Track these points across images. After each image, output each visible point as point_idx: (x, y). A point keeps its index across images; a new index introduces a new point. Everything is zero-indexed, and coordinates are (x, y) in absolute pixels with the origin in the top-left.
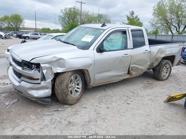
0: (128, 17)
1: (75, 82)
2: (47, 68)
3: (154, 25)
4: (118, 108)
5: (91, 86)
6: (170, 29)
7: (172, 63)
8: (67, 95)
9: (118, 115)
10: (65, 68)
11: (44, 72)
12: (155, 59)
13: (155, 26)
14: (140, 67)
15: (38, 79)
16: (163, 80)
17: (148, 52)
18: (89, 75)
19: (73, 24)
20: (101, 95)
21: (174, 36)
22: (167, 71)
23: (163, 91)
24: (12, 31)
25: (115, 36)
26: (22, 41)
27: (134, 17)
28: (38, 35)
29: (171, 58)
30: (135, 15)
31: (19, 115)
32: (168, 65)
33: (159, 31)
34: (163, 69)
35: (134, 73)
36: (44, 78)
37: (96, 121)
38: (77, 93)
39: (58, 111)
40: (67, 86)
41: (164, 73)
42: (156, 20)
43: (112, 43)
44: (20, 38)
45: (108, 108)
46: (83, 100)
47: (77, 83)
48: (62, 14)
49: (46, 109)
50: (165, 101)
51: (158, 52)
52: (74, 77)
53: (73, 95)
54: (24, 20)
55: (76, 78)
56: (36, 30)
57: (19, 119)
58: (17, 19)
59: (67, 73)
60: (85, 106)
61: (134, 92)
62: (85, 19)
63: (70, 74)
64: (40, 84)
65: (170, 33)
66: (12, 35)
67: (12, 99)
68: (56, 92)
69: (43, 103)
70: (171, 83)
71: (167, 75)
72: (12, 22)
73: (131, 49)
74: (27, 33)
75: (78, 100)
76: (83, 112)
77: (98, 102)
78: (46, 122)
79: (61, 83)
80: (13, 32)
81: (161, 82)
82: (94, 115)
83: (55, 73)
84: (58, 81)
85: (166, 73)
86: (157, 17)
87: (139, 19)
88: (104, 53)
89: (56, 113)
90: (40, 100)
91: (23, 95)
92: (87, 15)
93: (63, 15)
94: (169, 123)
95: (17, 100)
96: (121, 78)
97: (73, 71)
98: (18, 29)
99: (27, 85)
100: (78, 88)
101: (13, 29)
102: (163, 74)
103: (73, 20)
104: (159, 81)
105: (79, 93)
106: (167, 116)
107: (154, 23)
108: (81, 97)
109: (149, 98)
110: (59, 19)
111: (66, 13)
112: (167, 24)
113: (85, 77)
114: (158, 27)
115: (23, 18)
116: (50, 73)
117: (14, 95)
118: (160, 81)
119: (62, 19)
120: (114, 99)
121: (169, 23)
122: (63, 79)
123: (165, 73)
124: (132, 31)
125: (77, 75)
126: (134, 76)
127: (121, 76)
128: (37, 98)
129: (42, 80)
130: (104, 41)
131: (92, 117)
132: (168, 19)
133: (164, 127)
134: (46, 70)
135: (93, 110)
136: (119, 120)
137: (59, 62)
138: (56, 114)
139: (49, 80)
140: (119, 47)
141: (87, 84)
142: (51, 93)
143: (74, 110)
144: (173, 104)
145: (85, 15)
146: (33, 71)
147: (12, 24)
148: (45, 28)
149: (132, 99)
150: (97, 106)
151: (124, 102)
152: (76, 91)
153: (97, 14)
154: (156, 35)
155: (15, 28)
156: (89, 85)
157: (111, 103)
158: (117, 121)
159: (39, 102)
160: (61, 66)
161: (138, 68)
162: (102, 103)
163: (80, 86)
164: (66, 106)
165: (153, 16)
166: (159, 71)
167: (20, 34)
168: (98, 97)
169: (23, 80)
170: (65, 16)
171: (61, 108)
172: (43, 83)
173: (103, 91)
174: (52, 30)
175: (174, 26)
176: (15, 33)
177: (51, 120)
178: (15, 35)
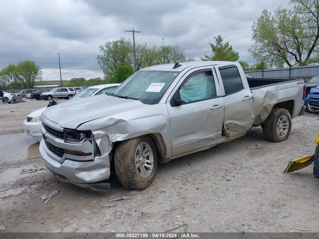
0: (212, 46)
1: (144, 155)
2: (102, 137)
3: (257, 54)
4: (214, 188)
5: (168, 158)
6: (285, 59)
7: (291, 112)
8: (133, 174)
9: (214, 197)
10: (128, 134)
11: (98, 142)
12: (262, 108)
13: (259, 56)
14: (240, 123)
15: (90, 154)
16: (279, 141)
17: (250, 99)
18: (163, 141)
19: (123, 67)
20: (184, 172)
21: (293, 69)
22: (284, 126)
23: (282, 157)
24: (22, 89)
25: (197, 79)
26: (50, 102)
27: (223, 45)
28: (67, 90)
29: (288, 105)
30: (224, 42)
31: (66, 210)
32: (284, 116)
33: (267, 64)
34: (278, 123)
35: (231, 134)
36: (98, 152)
37: (183, 208)
38: (148, 171)
39: (123, 201)
40: (133, 160)
41: (280, 130)
42: (259, 46)
43: (192, 90)
44: (38, 99)
45: (197, 189)
46: (158, 182)
47: (146, 156)
48: (102, 53)
49: (104, 199)
50: (285, 171)
51: (265, 97)
52: (140, 146)
53: (142, 175)
54: (40, 69)
55: (144, 148)
56: (61, 83)
57: (66, 217)
58: (30, 68)
59: (130, 141)
60: (161, 189)
61: (235, 162)
62: (141, 57)
63: (135, 142)
64: (93, 160)
65: (286, 66)
66: (24, 96)
67: (50, 191)
68: (117, 171)
69: (100, 190)
70: (293, 145)
71: (286, 132)
72: (22, 75)
73: (223, 97)
74: (48, 89)
75: (150, 182)
76: (160, 198)
77: (181, 183)
78: (108, 217)
79: (124, 157)
80: (26, 90)
81: (278, 144)
82: (178, 201)
83: (113, 143)
84: (118, 154)
85: (284, 129)
86: (260, 41)
87: (231, 48)
88: (183, 106)
89: (120, 203)
90: (94, 187)
91: (67, 181)
92: (144, 50)
93: (104, 55)
94: (293, 200)
95: (57, 191)
96: (213, 143)
97: (139, 137)
98: (33, 86)
99: (73, 164)
100: (148, 163)
101: (23, 86)
102: (278, 131)
103: (122, 61)
104: (274, 144)
105: (151, 171)
106: (289, 192)
107: (257, 52)
108: (154, 177)
109: (260, 168)
110: (99, 62)
111: (109, 51)
112: (279, 51)
113: (158, 145)
114: (265, 57)
115: (39, 67)
116: (107, 144)
117: (51, 184)
118: (276, 142)
119: (103, 61)
120: (205, 176)
121: (282, 49)
122: (126, 151)
123: (282, 130)
124: (220, 69)
125: (145, 143)
126: (233, 138)
127: (211, 139)
128: (90, 183)
129: (95, 155)
130: (180, 88)
131: (175, 204)
132: (279, 42)
133: (285, 207)
134: (100, 140)
135: (175, 193)
136: (217, 203)
137: (118, 125)
138: (120, 205)
139: (106, 154)
140: (204, 95)
141: (161, 156)
142: (109, 173)
143: (147, 196)
144: (298, 174)
145: (142, 51)
146: (81, 142)
147: (22, 77)
148: (76, 79)
149: (234, 173)
150: (181, 188)
151: (222, 178)
152: (147, 169)
153: (161, 47)
154: (263, 71)
155: (27, 83)
156: (165, 157)
157: (201, 182)
158: (214, 205)
159: (94, 189)
160: (122, 131)
161: (237, 126)
162: (187, 184)
163: (151, 160)
164: (133, 193)
165: (254, 41)
166: (272, 127)
167: (36, 92)
168: (180, 175)
169: (66, 159)
170: (108, 55)
171: (127, 196)
172: (97, 160)
173: (187, 165)
174: (89, 80)
175: (291, 53)
176: (28, 92)
177: (115, 213)
178: (29, 95)
